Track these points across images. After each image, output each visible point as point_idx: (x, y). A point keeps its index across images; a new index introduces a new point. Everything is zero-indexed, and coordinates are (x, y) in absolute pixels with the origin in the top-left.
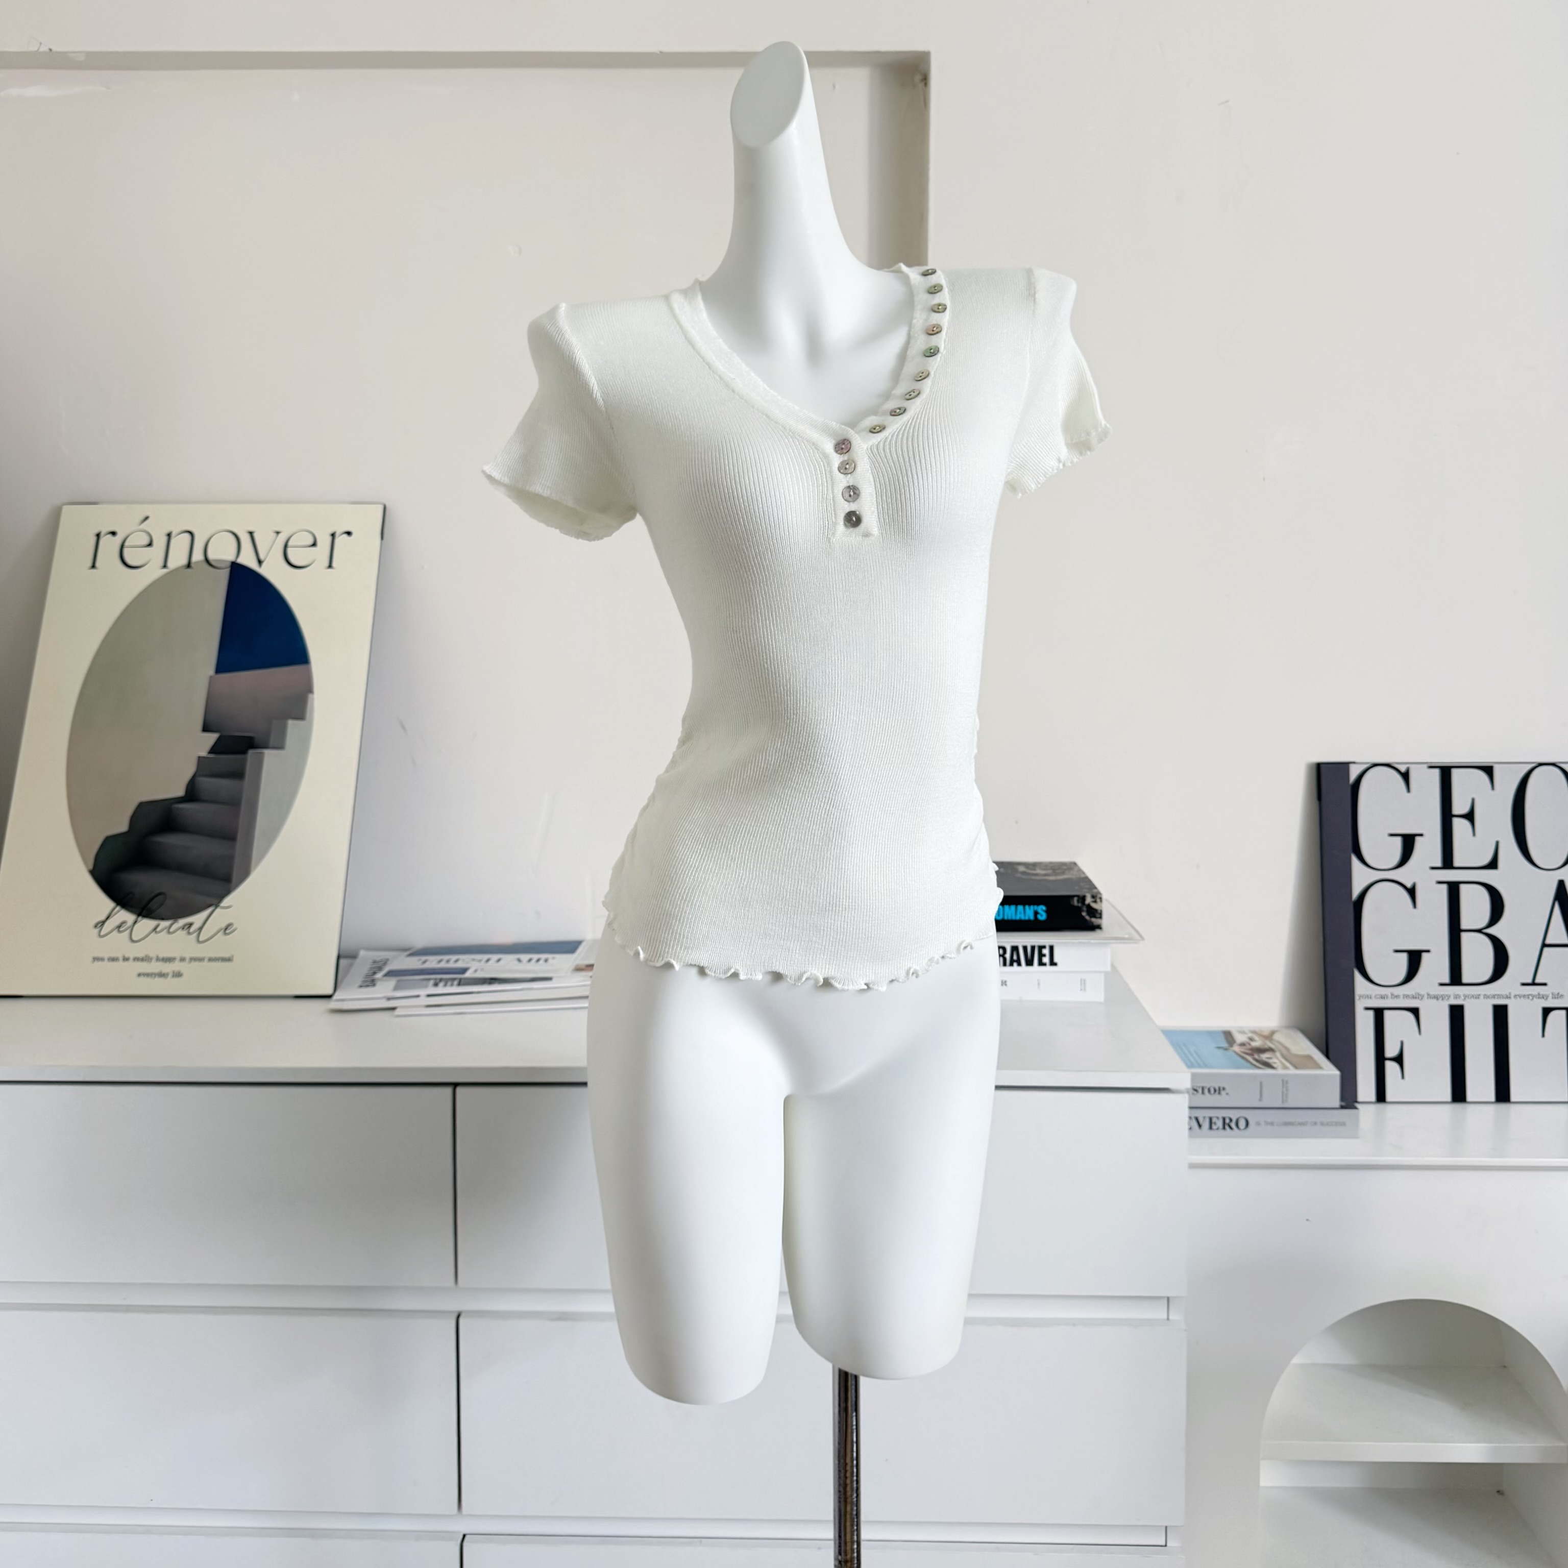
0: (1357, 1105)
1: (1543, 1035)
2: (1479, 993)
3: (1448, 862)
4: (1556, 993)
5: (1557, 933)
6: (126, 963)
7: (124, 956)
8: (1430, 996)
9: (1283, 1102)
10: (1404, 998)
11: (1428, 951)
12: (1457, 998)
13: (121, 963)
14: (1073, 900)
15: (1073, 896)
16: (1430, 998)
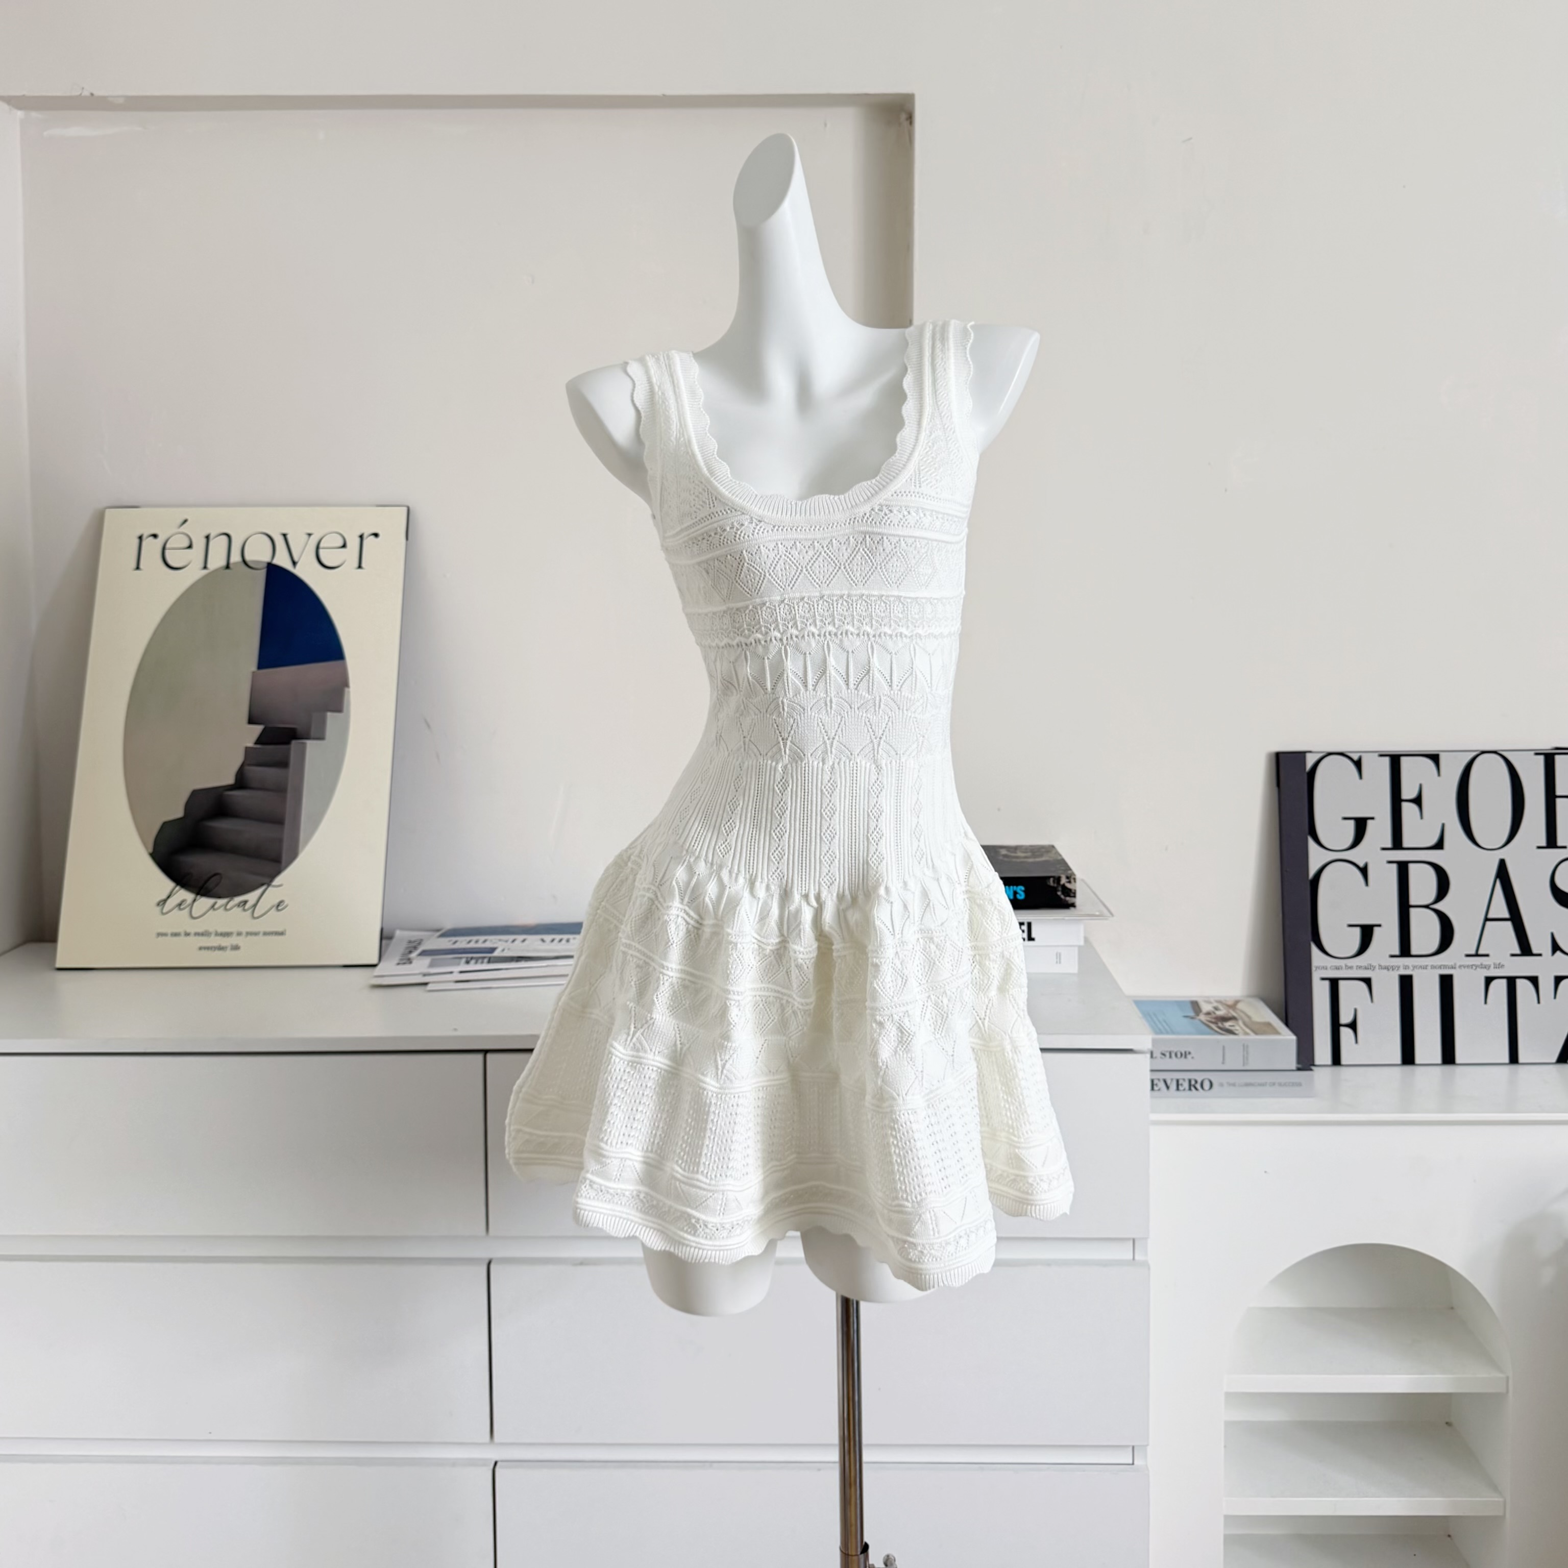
0: (1314, 1067)
1: (1486, 1002)
2: (1426, 964)
3: (1397, 843)
4: (1497, 963)
5: (1500, 909)
6: (188, 938)
7: (185, 932)
9: (1244, 1065)
10: (1357, 969)
11: (1379, 926)
12: (1406, 969)
13: (183, 938)
14: (1049, 880)
15: (1051, 877)
16: (1382, 969)
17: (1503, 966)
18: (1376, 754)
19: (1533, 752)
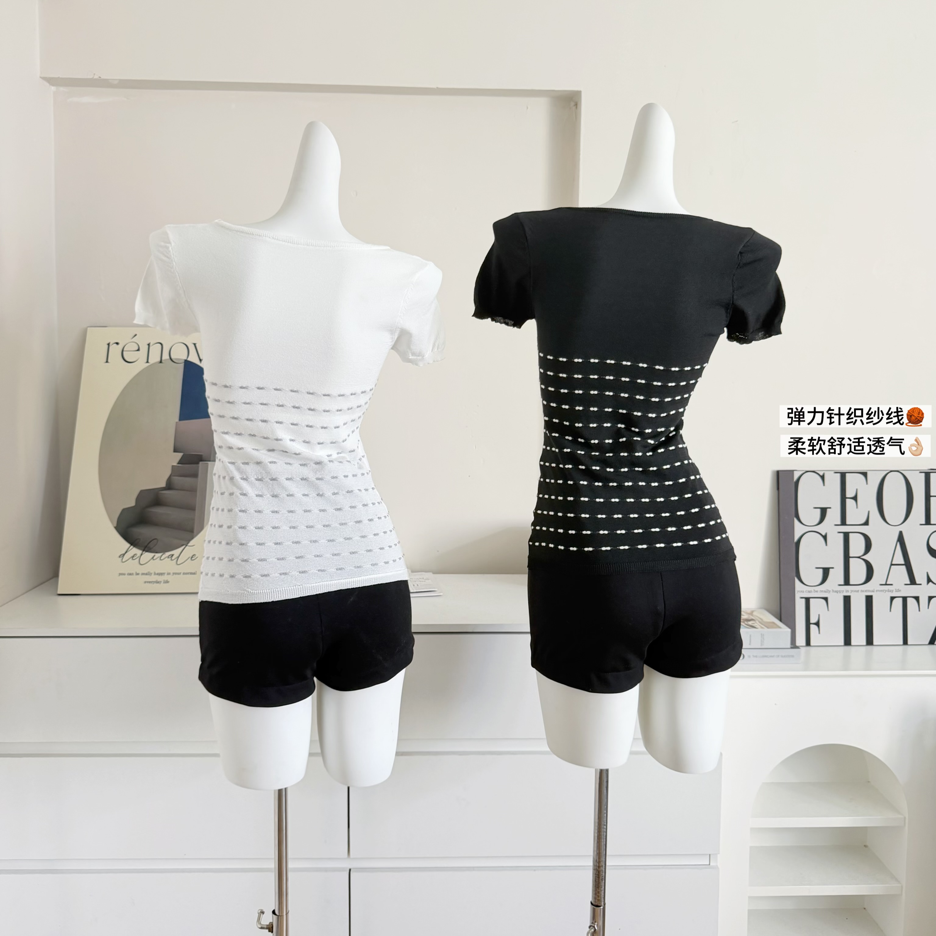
1: (890, 611)
2: (858, 590)
3: (843, 522)
4: (897, 589)
5: (899, 559)
6: (137, 576)
7: (136, 573)
9: (761, 645)
10: (820, 592)
11: (833, 568)
12: (847, 592)
13: (134, 576)
16: (834, 592)
17: (900, 591)
18: (833, 472)
19: (919, 471)
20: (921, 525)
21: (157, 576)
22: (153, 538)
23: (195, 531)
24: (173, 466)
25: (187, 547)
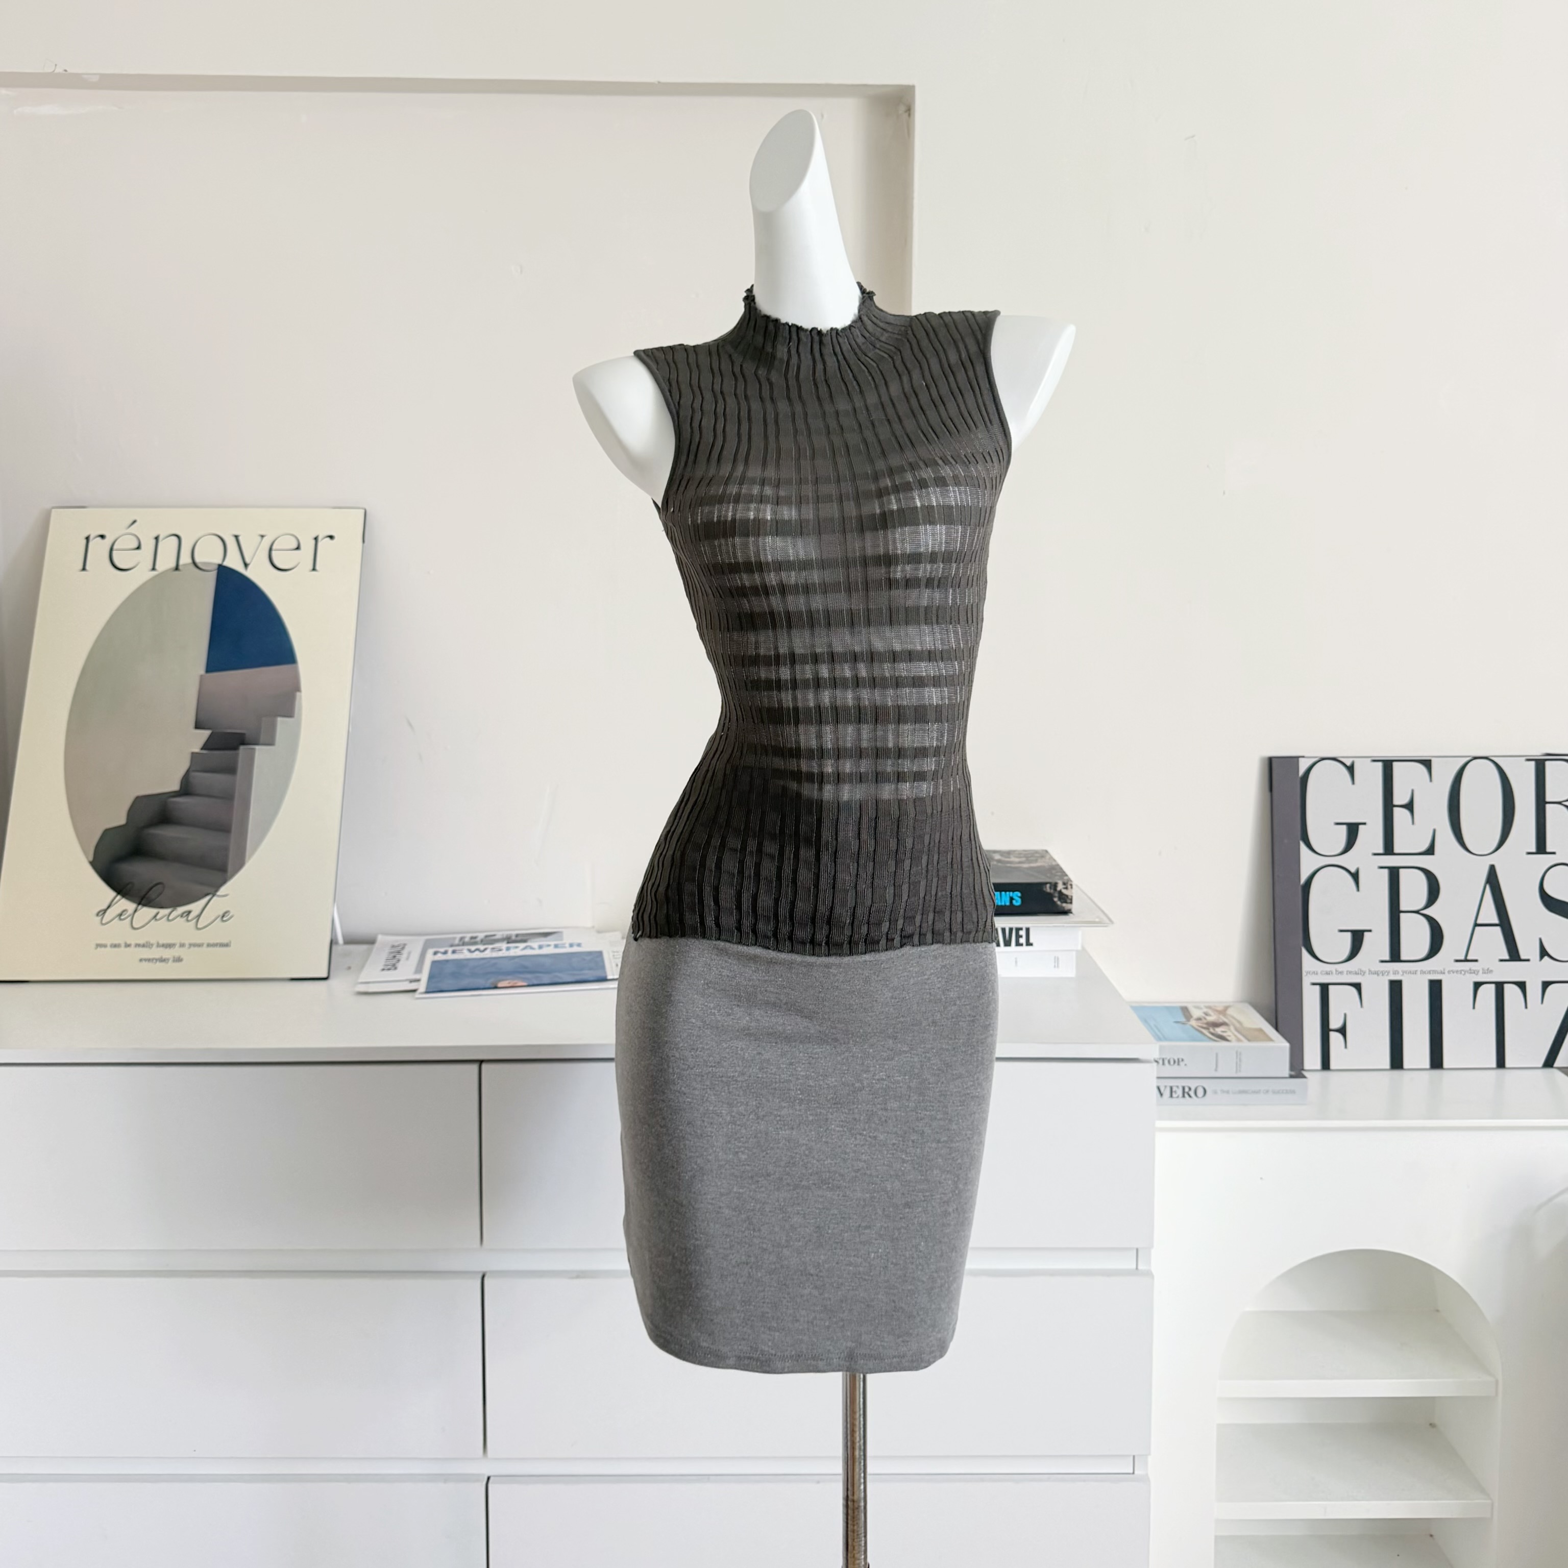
0: (1305, 1073)
1: (1474, 1008)
2: (1416, 969)
3: (1389, 849)
4: (1486, 969)
5: (1490, 915)
6: (128, 949)
7: (126, 943)
8: (1371, 972)
9: (1237, 1072)
10: (1347, 974)
11: (1370, 931)
12: (1395, 974)
13: (122, 949)
14: (1046, 887)
15: (1046, 883)
16: (1372, 973)
17: (1491, 971)
18: (1370, 759)
19: (1524, 758)
20: (1529, 853)
21: (161, 949)
22: (155, 883)
23: (230, 868)
24: (193, 753)
25: (215, 898)
